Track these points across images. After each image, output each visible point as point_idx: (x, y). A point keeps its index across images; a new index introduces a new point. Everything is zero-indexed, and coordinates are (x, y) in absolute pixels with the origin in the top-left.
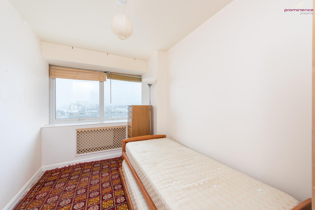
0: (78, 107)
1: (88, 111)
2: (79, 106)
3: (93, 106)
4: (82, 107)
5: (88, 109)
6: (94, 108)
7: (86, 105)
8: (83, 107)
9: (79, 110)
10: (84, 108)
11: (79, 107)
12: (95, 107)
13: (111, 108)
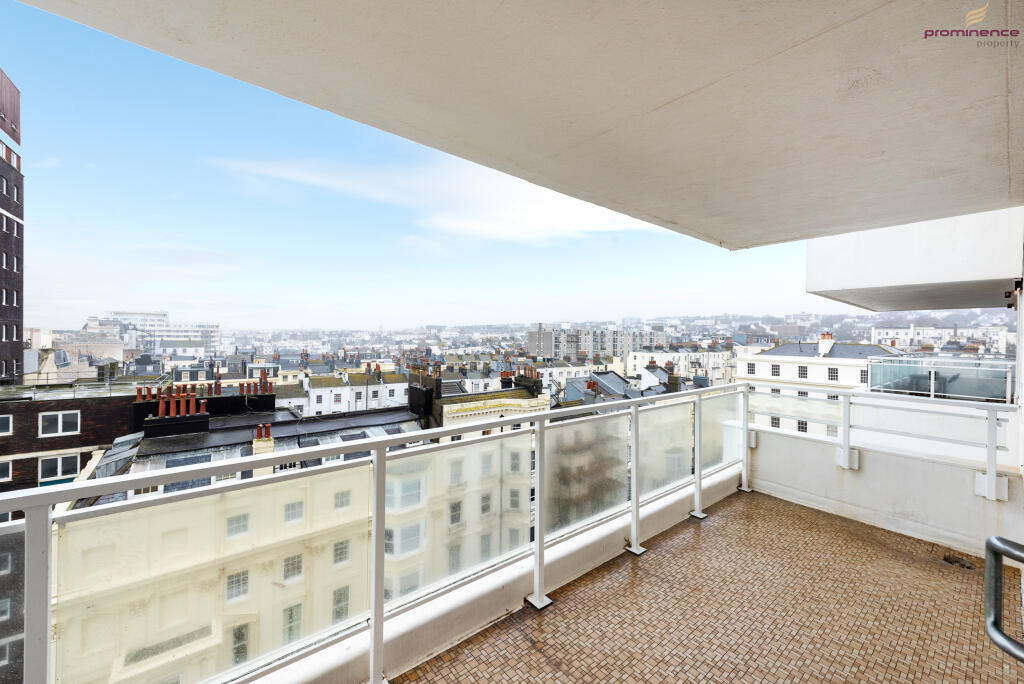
0: (121, 332)
1: (164, 351)
2: (125, 328)
3: (186, 331)
4: (140, 333)
5: (164, 344)
6: (192, 339)
7: (156, 328)
8: (143, 337)
9: (126, 345)
10: (149, 339)
11: (126, 337)
12: (196, 336)
13: (260, 340)
